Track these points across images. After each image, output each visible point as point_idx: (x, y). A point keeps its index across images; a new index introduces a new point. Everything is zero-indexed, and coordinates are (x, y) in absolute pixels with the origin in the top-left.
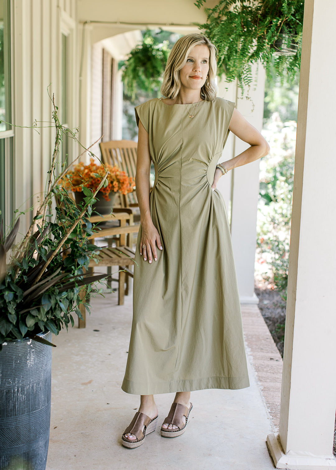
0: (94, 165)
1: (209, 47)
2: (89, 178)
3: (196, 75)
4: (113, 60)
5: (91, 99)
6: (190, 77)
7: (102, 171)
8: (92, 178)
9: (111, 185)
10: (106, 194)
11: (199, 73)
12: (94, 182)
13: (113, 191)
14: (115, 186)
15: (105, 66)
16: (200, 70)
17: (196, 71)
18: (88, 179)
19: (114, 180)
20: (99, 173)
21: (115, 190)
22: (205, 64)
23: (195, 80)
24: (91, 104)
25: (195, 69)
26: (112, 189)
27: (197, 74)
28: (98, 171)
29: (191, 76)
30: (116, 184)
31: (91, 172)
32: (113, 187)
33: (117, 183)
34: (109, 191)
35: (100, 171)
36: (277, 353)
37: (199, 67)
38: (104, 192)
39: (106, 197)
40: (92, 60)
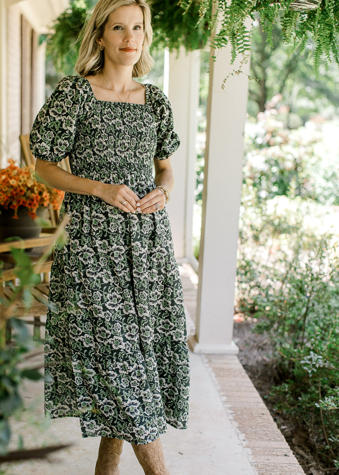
0: (15, 168)
1: (142, 8)
2: (8, 187)
3: (128, 46)
4: (33, 32)
5: (8, 78)
6: (120, 49)
7: (26, 177)
8: (12, 187)
9: (39, 198)
10: (32, 210)
11: (132, 43)
12: (15, 193)
13: (43, 205)
14: (45, 199)
15: (23, 37)
16: (133, 40)
17: (128, 41)
18: (6, 189)
19: (43, 189)
20: (22, 180)
21: (46, 204)
22: (139, 31)
23: (128, 54)
24: (8, 85)
25: (126, 38)
26: (42, 203)
27: (130, 45)
28: (21, 176)
29: (122, 48)
30: (46, 196)
31: (11, 178)
32: (42, 200)
33: (48, 195)
34: (37, 206)
35: (23, 177)
36: (282, 441)
37: (132, 36)
38: (29, 207)
39: (33, 214)
40: (8, 26)
